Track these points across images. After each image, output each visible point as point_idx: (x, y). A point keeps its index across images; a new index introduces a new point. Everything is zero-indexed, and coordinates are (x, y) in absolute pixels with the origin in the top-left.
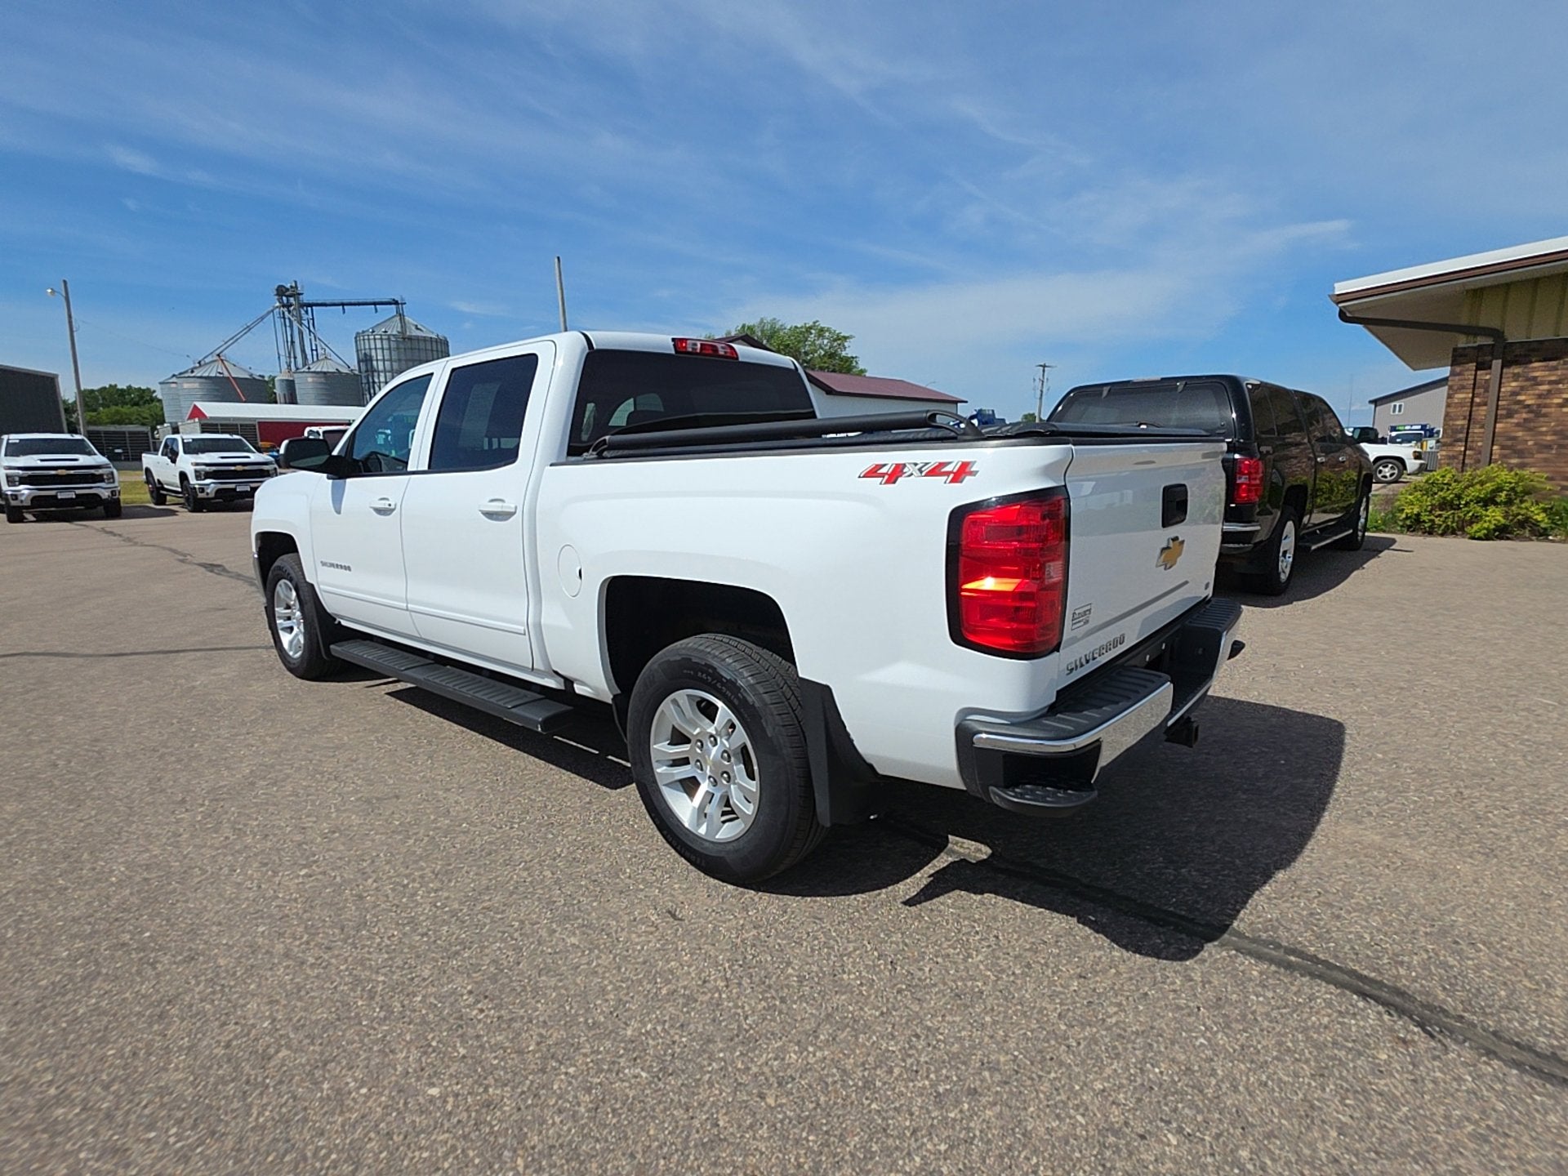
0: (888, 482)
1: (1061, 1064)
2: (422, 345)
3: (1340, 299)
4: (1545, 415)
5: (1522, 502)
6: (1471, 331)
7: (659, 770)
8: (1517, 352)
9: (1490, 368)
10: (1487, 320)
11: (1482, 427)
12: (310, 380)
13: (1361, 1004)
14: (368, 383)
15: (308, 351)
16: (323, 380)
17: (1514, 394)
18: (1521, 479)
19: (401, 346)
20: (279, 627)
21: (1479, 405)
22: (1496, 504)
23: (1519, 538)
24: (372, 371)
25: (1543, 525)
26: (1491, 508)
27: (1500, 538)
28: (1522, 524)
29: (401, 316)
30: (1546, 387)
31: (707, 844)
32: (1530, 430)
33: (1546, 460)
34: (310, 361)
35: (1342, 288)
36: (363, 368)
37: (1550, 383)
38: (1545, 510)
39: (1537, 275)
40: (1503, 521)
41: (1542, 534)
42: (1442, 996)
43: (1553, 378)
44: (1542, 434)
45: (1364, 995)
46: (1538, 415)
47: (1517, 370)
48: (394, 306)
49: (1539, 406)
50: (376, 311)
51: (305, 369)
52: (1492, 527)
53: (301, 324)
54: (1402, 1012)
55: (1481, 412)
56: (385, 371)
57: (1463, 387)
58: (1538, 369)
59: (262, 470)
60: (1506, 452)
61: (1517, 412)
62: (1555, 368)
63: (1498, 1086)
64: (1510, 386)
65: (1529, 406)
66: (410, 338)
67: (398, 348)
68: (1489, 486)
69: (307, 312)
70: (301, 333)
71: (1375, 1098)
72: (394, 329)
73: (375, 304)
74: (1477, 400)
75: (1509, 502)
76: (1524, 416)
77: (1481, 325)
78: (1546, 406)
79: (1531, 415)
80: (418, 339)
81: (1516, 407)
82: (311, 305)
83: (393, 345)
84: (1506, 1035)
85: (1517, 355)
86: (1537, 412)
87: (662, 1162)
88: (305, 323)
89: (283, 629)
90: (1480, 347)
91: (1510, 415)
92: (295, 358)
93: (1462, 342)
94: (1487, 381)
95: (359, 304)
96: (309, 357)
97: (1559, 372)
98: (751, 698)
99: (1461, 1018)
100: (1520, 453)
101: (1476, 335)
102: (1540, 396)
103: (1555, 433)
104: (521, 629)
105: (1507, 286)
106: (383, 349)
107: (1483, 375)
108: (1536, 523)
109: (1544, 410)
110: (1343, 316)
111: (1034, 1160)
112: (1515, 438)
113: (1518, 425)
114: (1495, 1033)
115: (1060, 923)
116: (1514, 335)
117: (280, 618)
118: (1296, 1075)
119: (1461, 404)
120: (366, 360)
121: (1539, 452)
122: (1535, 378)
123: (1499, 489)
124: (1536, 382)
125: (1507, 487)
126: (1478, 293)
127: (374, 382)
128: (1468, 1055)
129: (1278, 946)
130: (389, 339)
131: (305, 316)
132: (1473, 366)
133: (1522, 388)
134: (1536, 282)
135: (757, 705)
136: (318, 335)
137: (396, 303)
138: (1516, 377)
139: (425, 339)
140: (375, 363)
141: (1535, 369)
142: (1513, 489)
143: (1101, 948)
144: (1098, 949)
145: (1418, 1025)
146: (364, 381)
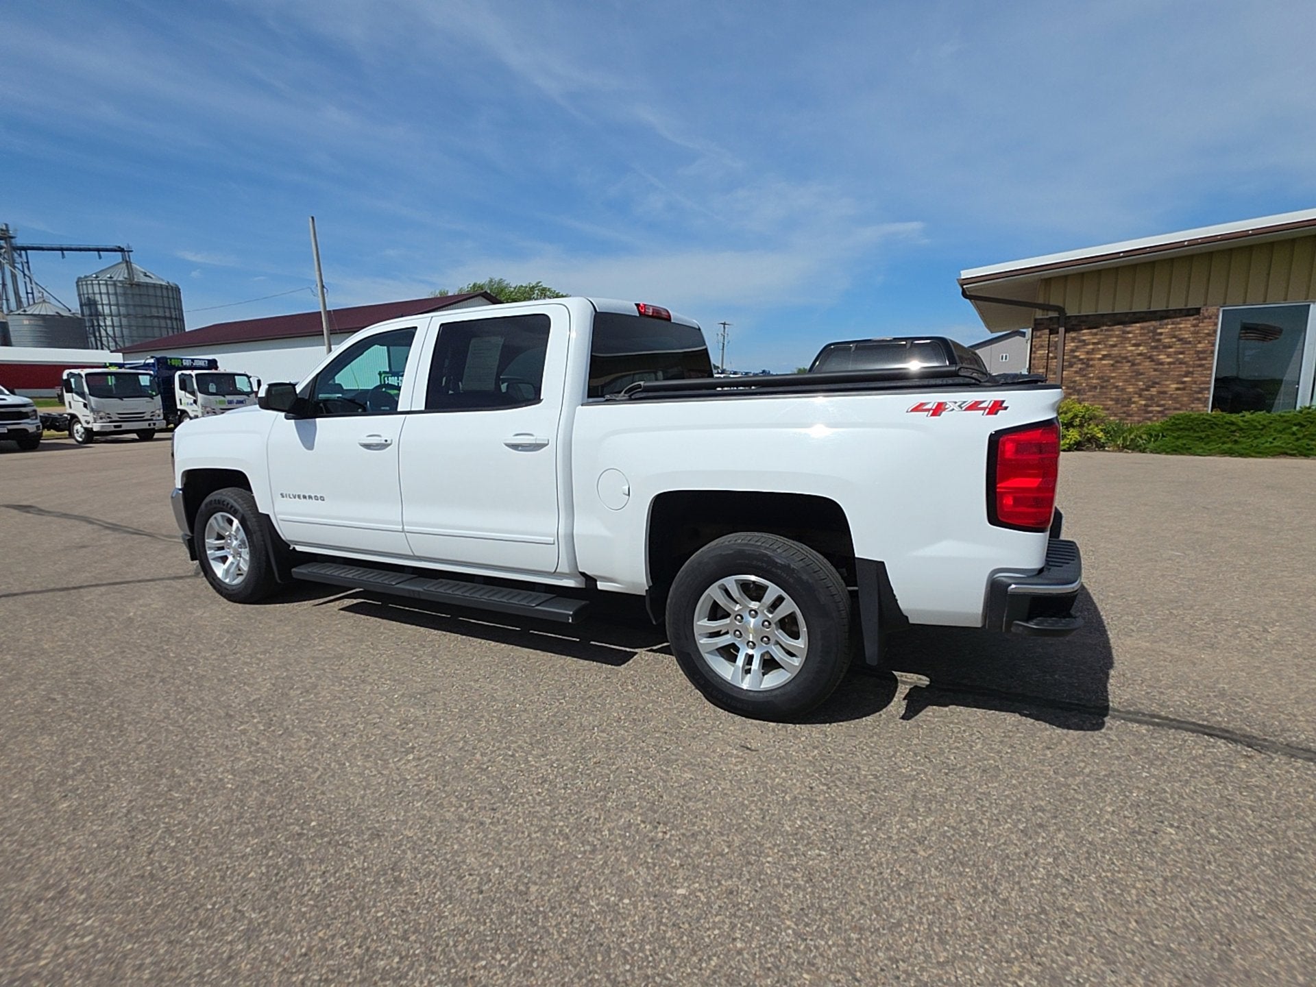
0: (932, 415)
1: (1079, 801)
2: (151, 291)
3: (963, 282)
4: (1092, 366)
5: (1089, 425)
6: (1046, 307)
7: (701, 642)
8: (1074, 323)
9: (1057, 333)
10: (1055, 301)
11: (1055, 374)
12: (26, 322)
13: (1212, 740)
14: (93, 326)
15: (22, 294)
16: (40, 323)
17: (1073, 351)
18: (1088, 409)
19: (129, 292)
20: (210, 558)
21: (1052, 358)
22: (1073, 427)
23: (1088, 449)
24: (97, 314)
25: (1102, 441)
26: (1071, 430)
27: (1077, 450)
28: (1089, 440)
29: (128, 263)
30: (1091, 347)
31: (751, 694)
32: (1084, 376)
33: (1094, 396)
34: (25, 304)
35: (966, 274)
36: (86, 311)
37: (1094, 344)
38: (1102, 430)
39: (1083, 271)
40: (1079, 438)
41: (1101, 447)
42: (1249, 729)
43: (1095, 341)
44: (1090, 378)
45: (1211, 735)
46: (1088, 366)
47: (1074, 335)
48: (119, 253)
49: (1088, 359)
50: (100, 257)
51: (20, 312)
52: (1072, 442)
53: (14, 267)
54: (1236, 741)
55: (1053, 363)
56: (111, 315)
57: (1042, 346)
58: (1086, 334)
59: (20, 412)
60: (1071, 391)
61: (1075, 363)
62: (1096, 334)
63: (1309, 772)
64: (1070, 345)
65: (1082, 359)
66: (139, 285)
67: (125, 294)
68: (1070, 415)
69: (20, 255)
70: (14, 276)
71: (1256, 789)
72: (121, 275)
73: (98, 250)
74: (1051, 355)
75: (1081, 426)
76: (1080, 366)
77: (1052, 303)
78: (1092, 359)
79: (1083, 366)
80: (147, 285)
81: (1074, 360)
82: (25, 249)
83: (119, 291)
84: (1294, 745)
85: (1074, 324)
86: (1087, 363)
87: (886, 903)
88: (19, 266)
89: (215, 559)
90: (1051, 319)
91: (1071, 366)
92: (7, 300)
93: (1039, 314)
94: (1056, 342)
95: (80, 250)
96: (24, 300)
97: (1098, 337)
98: (805, 577)
99: (1265, 740)
100: (1079, 392)
101: (1048, 310)
102: (1088, 353)
103: (1098, 378)
104: (551, 540)
105: (1065, 278)
106: (108, 294)
107: (1054, 338)
108: (1098, 439)
109: (1091, 363)
110: (964, 294)
111: (1108, 857)
112: (1075, 382)
113: (1076, 372)
114: (1287, 745)
115: (1011, 718)
116: (1071, 311)
117: (210, 548)
118: (1208, 784)
119: (1041, 358)
120: (89, 304)
121: (1090, 391)
122: (1084, 341)
123: (1076, 416)
124: (1085, 343)
125: (1081, 415)
126: (1047, 282)
127: (99, 326)
128: (1284, 759)
129: (1144, 715)
130: (115, 285)
131: (18, 260)
132: (1047, 331)
133: (1077, 347)
134: (1082, 275)
135: (810, 581)
136: (35, 278)
137: (121, 250)
138: (1073, 339)
139: (154, 286)
140: (100, 307)
141: (1084, 335)
142: (1083, 417)
143: (1047, 730)
144: (1047, 732)
145: (1249, 747)
146: (87, 324)
